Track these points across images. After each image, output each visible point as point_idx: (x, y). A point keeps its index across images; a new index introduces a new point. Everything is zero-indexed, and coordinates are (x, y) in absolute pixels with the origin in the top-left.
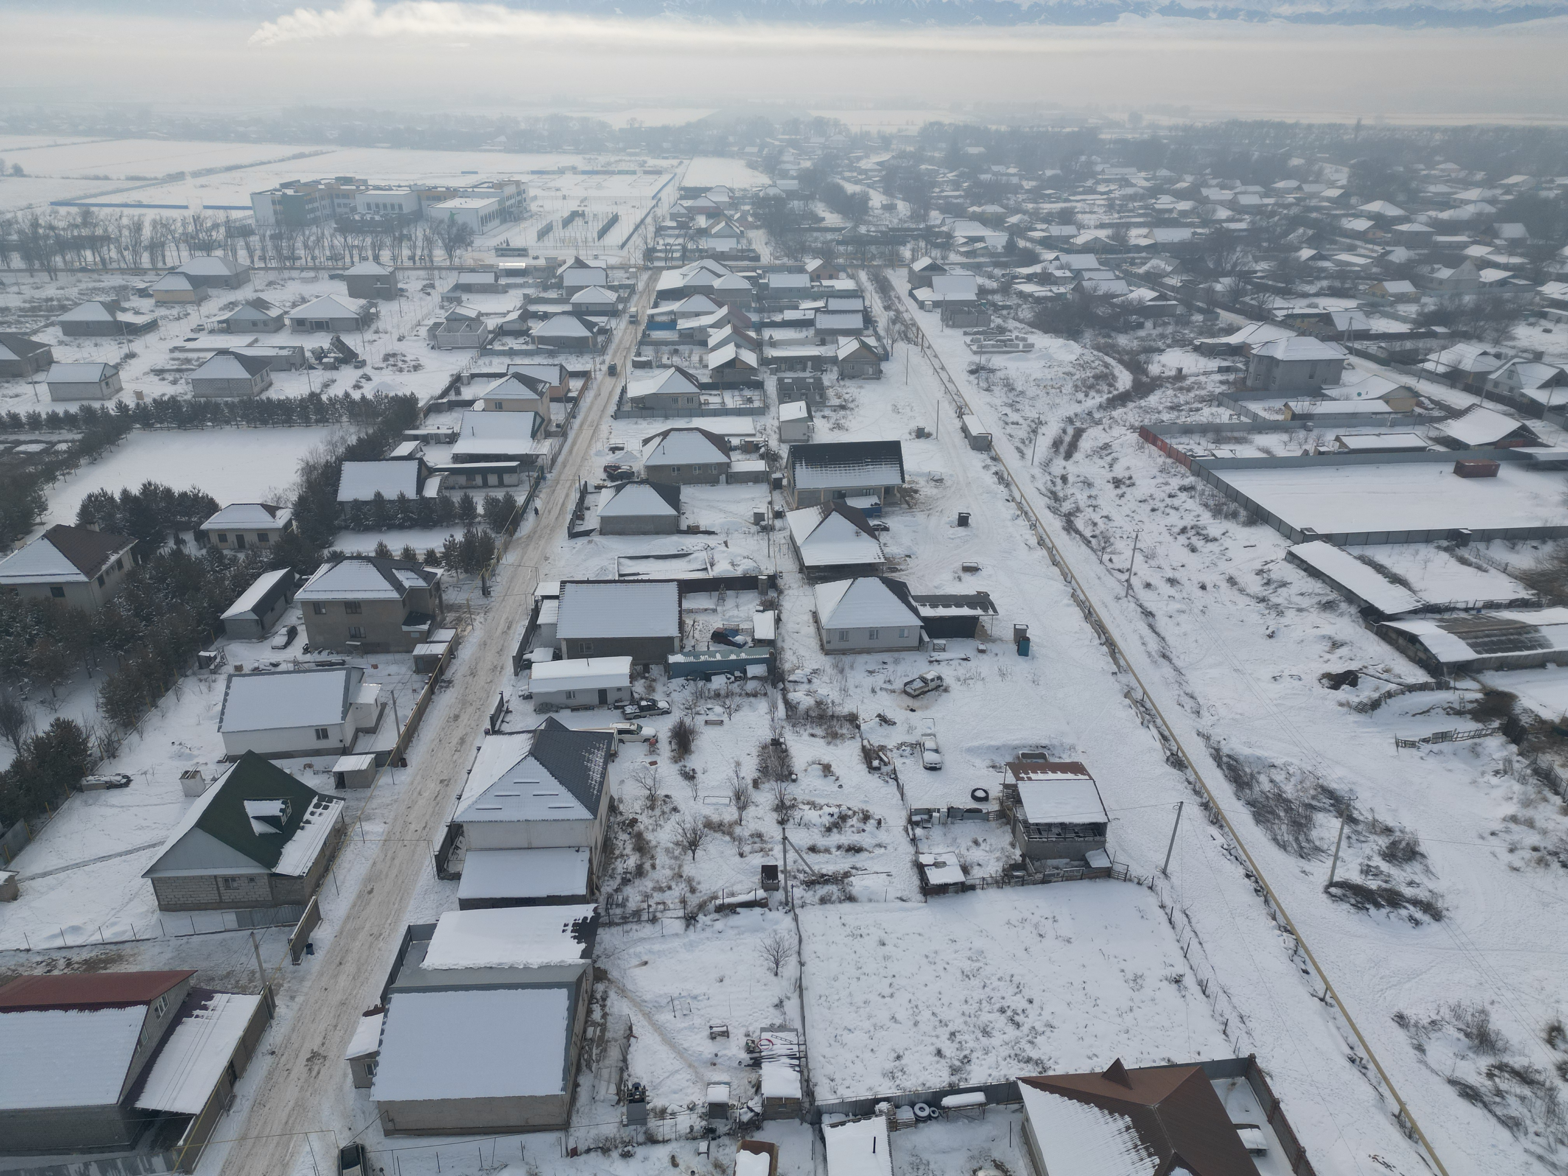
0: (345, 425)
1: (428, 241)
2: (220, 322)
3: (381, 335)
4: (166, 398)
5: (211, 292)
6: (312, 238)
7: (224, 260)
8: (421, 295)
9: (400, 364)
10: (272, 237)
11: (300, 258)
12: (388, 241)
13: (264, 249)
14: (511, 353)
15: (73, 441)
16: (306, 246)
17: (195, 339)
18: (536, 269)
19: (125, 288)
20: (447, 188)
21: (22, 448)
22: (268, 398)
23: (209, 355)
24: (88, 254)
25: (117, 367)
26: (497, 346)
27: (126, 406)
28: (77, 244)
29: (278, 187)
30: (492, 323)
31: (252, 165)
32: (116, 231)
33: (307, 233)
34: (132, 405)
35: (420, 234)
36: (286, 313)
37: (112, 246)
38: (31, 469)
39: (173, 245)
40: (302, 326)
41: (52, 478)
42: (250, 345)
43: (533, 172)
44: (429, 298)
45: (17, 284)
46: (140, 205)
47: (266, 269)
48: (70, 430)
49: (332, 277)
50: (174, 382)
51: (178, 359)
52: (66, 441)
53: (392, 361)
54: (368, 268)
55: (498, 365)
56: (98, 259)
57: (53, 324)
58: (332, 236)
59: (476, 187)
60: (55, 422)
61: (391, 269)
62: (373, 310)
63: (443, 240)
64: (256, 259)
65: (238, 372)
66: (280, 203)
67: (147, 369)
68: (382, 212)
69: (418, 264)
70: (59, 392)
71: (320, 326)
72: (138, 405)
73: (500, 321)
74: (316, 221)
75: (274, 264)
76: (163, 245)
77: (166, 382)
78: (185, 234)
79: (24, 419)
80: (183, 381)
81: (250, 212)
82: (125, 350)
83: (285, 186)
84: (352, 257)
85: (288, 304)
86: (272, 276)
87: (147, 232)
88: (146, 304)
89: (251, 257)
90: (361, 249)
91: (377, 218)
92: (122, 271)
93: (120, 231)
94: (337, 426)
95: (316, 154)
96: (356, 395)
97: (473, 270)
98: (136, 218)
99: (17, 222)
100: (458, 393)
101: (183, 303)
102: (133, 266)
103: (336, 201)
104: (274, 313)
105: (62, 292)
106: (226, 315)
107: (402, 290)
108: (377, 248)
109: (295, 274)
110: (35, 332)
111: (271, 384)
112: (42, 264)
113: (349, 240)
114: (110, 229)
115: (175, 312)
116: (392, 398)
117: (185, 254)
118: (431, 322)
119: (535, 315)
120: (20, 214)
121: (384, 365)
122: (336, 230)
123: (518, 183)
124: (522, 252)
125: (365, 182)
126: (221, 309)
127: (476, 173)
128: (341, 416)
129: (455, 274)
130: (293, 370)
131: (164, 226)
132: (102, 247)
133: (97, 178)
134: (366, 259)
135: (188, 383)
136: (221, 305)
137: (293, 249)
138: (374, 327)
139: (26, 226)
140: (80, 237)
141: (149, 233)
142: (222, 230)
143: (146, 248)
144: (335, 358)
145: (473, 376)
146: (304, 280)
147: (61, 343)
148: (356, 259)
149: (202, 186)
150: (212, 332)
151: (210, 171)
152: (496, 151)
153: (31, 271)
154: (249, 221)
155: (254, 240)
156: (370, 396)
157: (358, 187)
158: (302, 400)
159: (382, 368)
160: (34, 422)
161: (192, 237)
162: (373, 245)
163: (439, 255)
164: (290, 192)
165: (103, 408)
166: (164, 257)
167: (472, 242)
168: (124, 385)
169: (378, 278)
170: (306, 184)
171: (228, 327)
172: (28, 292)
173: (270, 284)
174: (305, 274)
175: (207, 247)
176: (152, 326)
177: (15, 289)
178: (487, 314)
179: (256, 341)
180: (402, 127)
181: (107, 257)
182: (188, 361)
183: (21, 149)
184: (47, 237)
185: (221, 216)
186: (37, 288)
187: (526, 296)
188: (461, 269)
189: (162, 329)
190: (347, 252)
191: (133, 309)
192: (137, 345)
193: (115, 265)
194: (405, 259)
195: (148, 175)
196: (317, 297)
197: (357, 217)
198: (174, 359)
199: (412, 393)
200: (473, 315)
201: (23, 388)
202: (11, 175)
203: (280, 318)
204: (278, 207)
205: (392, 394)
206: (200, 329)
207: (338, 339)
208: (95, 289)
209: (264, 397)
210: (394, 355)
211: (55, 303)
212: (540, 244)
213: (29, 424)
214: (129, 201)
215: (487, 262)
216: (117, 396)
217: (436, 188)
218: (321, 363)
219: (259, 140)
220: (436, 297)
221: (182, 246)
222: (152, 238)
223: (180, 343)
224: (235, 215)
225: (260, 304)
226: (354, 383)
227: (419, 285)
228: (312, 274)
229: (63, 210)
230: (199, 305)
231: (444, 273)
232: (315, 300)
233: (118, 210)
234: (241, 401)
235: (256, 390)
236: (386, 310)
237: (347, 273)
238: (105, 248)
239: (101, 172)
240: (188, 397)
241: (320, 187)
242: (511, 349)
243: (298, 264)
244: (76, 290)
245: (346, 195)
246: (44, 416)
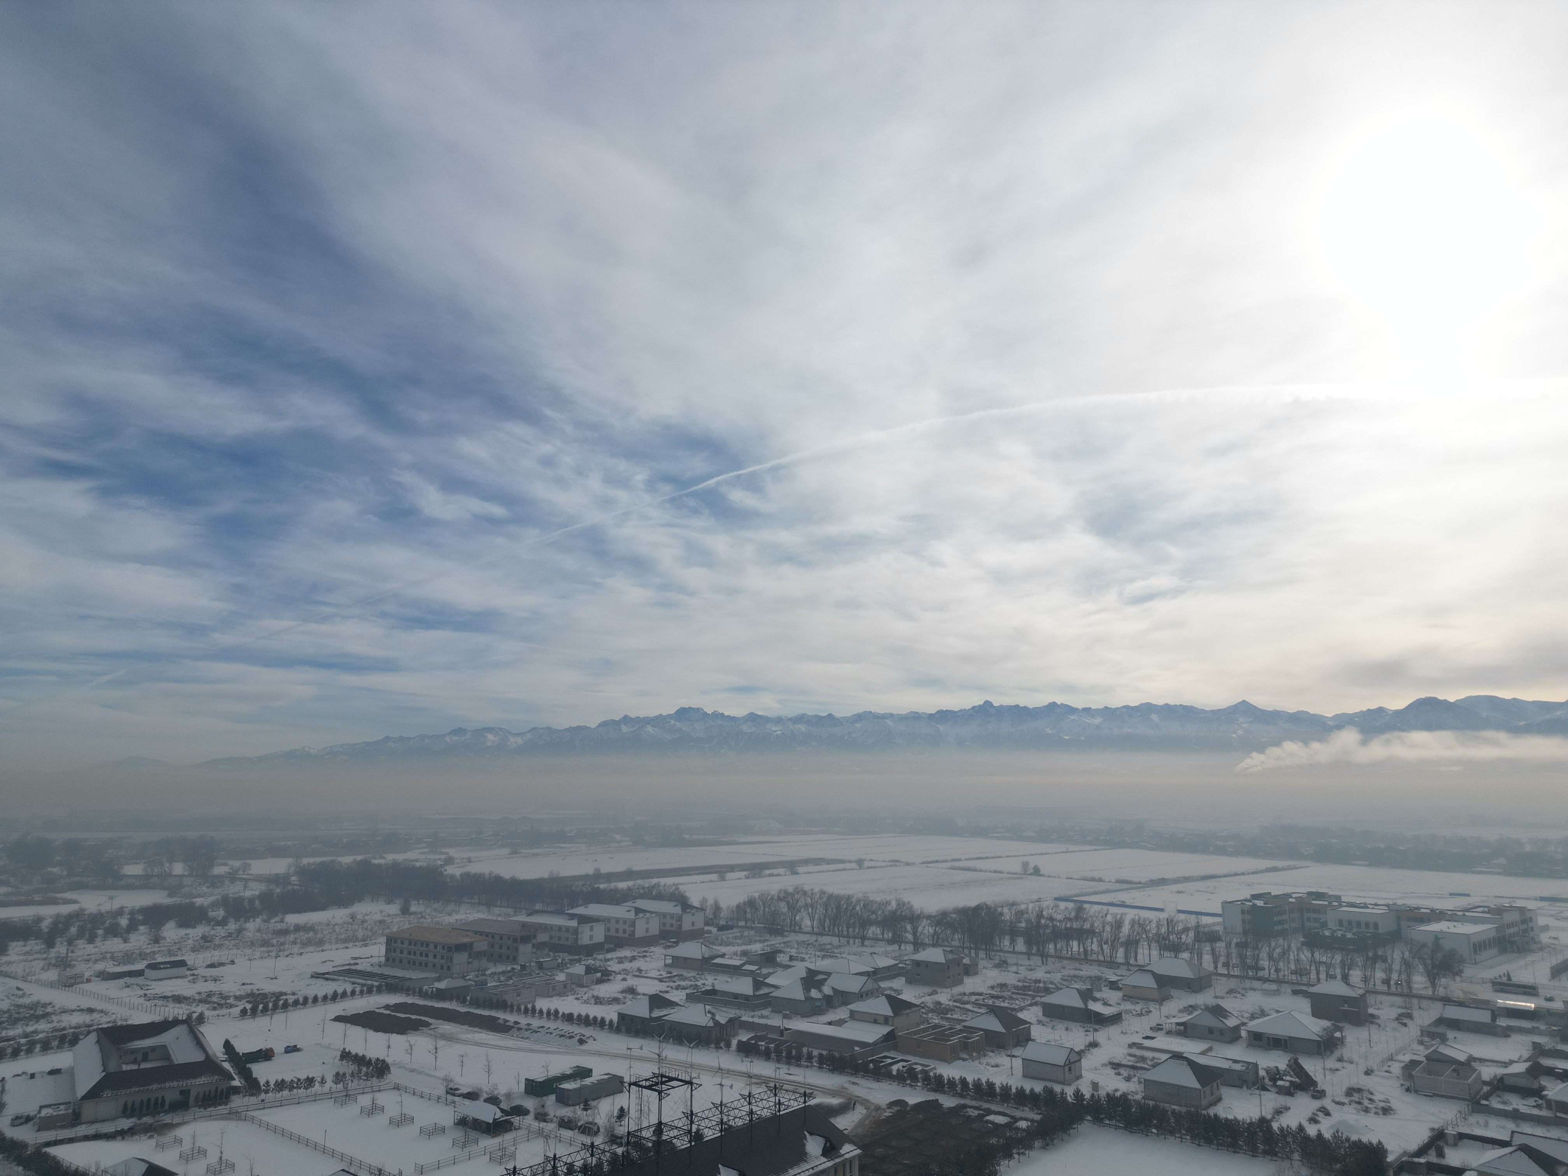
0: (1296, 1164)
1: (1407, 966)
2: (1178, 1024)
3: (1345, 1064)
4: (1118, 1094)
5: (1174, 992)
6: (1278, 950)
7: (1189, 963)
8: (1396, 1024)
9: (1366, 1102)
10: (1238, 945)
11: (1263, 969)
12: (1360, 960)
13: (1228, 955)
14: (1516, 1116)
15: (1032, 1121)
16: (1271, 958)
17: (1153, 1038)
18: (1550, 1013)
19: (1099, 978)
20: (1432, 910)
21: (991, 1118)
22: (1216, 1115)
23: (1164, 1057)
24: (1075, 944)
25: (1080, 1054)
26: (1495, 1103)
27: (1083, 1095)
28: (1068, 935)
29: (1249, 897)
30: (1487, 1073)
31: (1225, 876)
32: (1101, 926)
33: (1273, 944)
34: (1087, 1096)
35: (1397, 956)
36: (1244, 1024)
37: (1095, 940)
38: (994, 1141)
39: (1146, 943)
40: (1259, 1040)
41: (1009, 1156)
42: (1203, 1053)
43: (1542, 899)
44: (1405, 1029)
45: (1016, 964)
46: (1123, 905)
47: (1228, 976)
48: (1032, 1109)
49: (1295, 993)
50: (1128, 1079)
51: (1135, 1056)
52: (1026, 1119)
53: (1356, 1097)
54: (1336, 988)
55: (1497, 1129)
56: (1082, 950)
57: (1036, 1004)
58: (1299, 950)
59: (1467, 910)
60: (1022, 1098)
61: (1361, 992)
62: (1338, 1035)
63: (1425, 966)
64: (1220, 965)
65: (1190, 1081)
66: (1249, 912)
67: (1106, 1061)
68: (1355, 930)
69: (1393, 989)
70: (1031, 1069)
71: (1276, 1043)
72: (1093, 1096)
73: (1500, 1071)
74: (1283, 933)
75: (1236, 972)
76: (1137, 942)
77: (1120, 1077)
78: (1158, 934)
79: (998, 1090)
80: (1135, 1079)
81: (1220, 919)
82: (1090, 1039)
83: (1255, 897)
84: (1318, 974)
85: (1246, 1015)
86: (1233, 984)
87: (1126, 929)
88: (1114, 996)
89: (1215, 962)
90: (1329, 966)
91: (1349, 935)
92: (1099, 963)
93: (1103, 927)
94: (1286, 1163)
95: (1289, 868)
96: (1312, 1131)
97: (1461, 1004)
98: (1119, 917)
99: (1027, 913)
100: (1441, 1154)
101: (1147, 1000)
102: (1109, 959)
103: (1306, 915)
104: (1231, 1022)
105: (1048, 975)
106: (1185, 1018)
107: (1372, 1016)
108: (1346, 967)
109: (1257, 984)
110: (1021, 1009)
111: (1219, 1100)
112: (1038, 950)
113: (1317, 955)
114: (1096, 925)
115: (1138, 1008)
116: (1355, 1143)
117: (1155, 952)
118: (1407, 1058)
119: (1550, 1072)
120: (1031, 906)
121: (1346, 1100)
122: (1303, 944)
123: (1522, 910)
124: (1529, 991)
125: (1338, 898)
126: (1180, 1011)
127: (1468, 895)
128: (1292, 1152)
129: (1439, 1005)
130: (1245, 1088)
131: (1140, 925)
132: (1087, 939)
133: (1093, 879)
134: (1333, 977)
135: (1140, 1082)
136: (1181, 1007)
137: (1257, 958)
138: (1337, 1054)
139: (1032, 916)
140: (1071, 928)
141: (1127, 931)
142: (1192, 934)
143: (1122, 944)
144: (1291, 1082)
145: (1462, 1136)
146: (1266, 993)
147: (1039, 1022)
148: (1323, 976)
149: (1179, 892)
150: (1169, 1033)
151: (1187, 879)
152: (1494, 873)
153: (1029, 954)
154: (1218, 928)
155: (1220, 946)
156: (1327, 1135)
157: (1330, 903)
158: (1251, 1124)
159: (1343, 1104)
160: (1006, 1095)
161: (1164, 938)
162: (1343, 963)
163: (1419, 981)
164: (1260, 903)
165: (1062, 1093)
166: (1136, 953)
167: (1461, 971)
168: (1084, 1073)
169: (1346, 999)
170: (1276, 897)
171: (1185, 1031)
172: (1024, 973)
173: (1231, 991)
174: (1267, 986)
175: (1175, 949)
176: (1116, 1019)
177: (1014, 969)
178: (1482, 1061)
179: (1210, 1049)
180: (1382, 846)
181: (1089, 948)
182: (1143, 1059)
183: (1042, 854)
184: (1047, 926)
185: (1192, 920)
186: (1031, 970)
187: (1536, 1046)
188: (1446, 1000)
189: (1125, 1023)
190: (1313, 968)
191: (1103, 1000)
192: (1101, 1036)
193: (1094, 957)
194: (1378, 982)
195: (1134, 880)
196: (1278, 1012)
197: (1327, 933)
198: (1130, 1055)
199: (1380, 1143)
200: (1462, 1058)
201: (1002, 1059)
202: (1031, 874)
203: (1237, 1029)
204: (1247, 917)
205: (1354, 1138)
206: (1158, 1028)
207: (1296, 1062)
208: (1075, 976)
209: (1212, 1112)
210: (1359, 1090)
211: (1041, 985)
212: (1555, 983)
213: (1001, 1095)
214: (1115, 901)
215: (1481, 997)
216: (1076, 1083)
217: (1418, 908)
218: (1275, 1085)
219: (1236, 853)
220: (1413, 1030)
221: (1154, 945)
222: (1129, 936)
223: (1138, 1040)
224: (1206, 920)
225: (1219, 1012)
226: (1310, 1115)
227: (1394, 1012)
228: (1274, 987)
229: (1062, 905)
230: (1161, 1004)
231: (1425, 1003)
232: (1275, 1015)
233: (1105, 908)
234: (1188, 1112)
235: (1204, 1103)
236: (1353, 1036)
237: (1312, 990)
238: (1090, 940)
239: (1097, 875)
240: (1138, 1097)
241: (1291, 900)
242: (1516, 1111)
243: (1261, 974)
244: (1059, 975)
245: (1317, 910)
246: (1014, 1090)
